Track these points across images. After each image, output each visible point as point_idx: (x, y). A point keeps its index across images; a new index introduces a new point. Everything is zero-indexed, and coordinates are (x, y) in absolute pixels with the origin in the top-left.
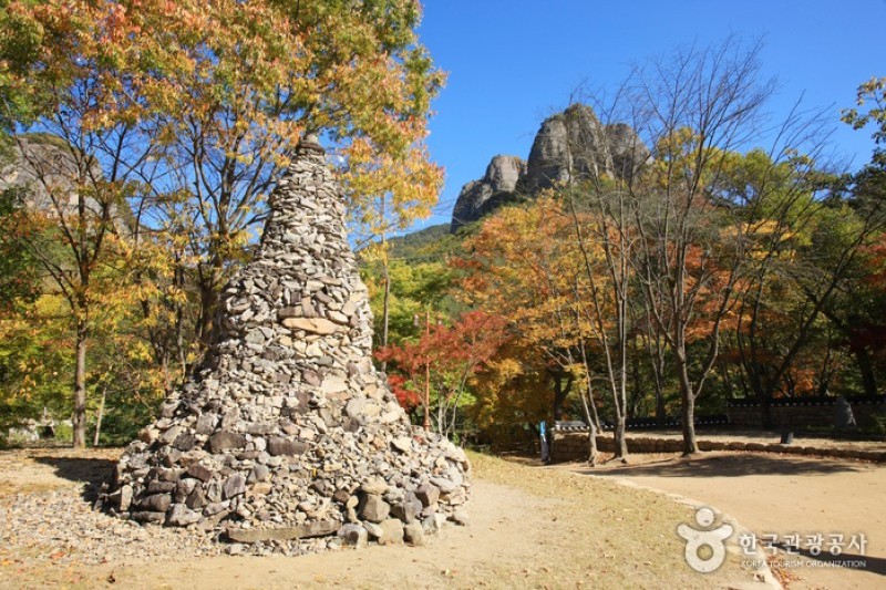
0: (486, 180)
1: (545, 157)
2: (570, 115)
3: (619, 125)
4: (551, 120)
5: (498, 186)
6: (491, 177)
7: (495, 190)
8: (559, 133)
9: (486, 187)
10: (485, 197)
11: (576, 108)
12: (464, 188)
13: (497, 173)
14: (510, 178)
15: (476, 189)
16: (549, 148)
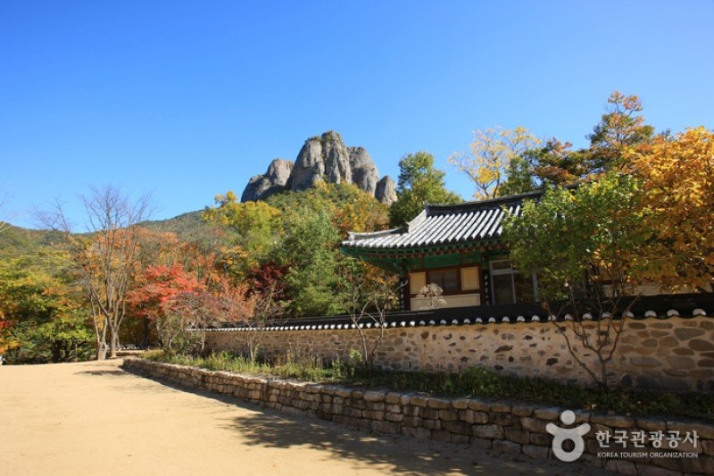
0: (267, 176)
1: (306, 165)
2: (326, 139)
3: (359, 148)
4: (312, 139)
5: (275, 180)
6: (271, 175)
7: (273, 183)
8: (316, 150)
9: (267, 181)
10: (265, 188)
11: (329, 134)
12: (251, 179)
13: (275, 171)
14: (284, 176)
15: (259, 182)
16: (309, 160)
